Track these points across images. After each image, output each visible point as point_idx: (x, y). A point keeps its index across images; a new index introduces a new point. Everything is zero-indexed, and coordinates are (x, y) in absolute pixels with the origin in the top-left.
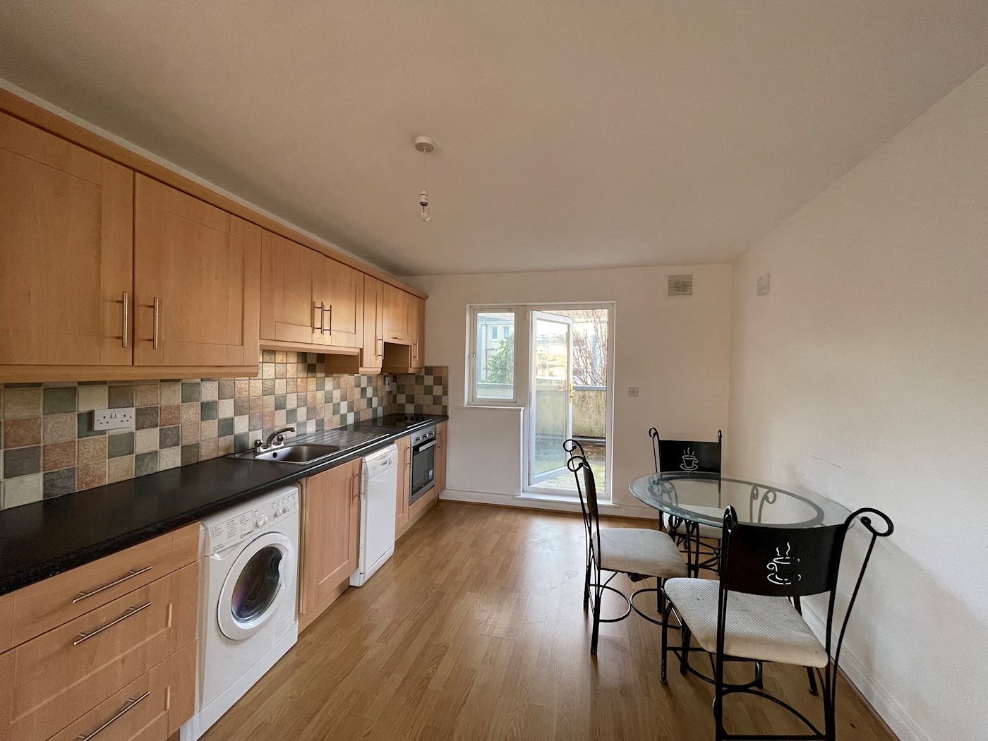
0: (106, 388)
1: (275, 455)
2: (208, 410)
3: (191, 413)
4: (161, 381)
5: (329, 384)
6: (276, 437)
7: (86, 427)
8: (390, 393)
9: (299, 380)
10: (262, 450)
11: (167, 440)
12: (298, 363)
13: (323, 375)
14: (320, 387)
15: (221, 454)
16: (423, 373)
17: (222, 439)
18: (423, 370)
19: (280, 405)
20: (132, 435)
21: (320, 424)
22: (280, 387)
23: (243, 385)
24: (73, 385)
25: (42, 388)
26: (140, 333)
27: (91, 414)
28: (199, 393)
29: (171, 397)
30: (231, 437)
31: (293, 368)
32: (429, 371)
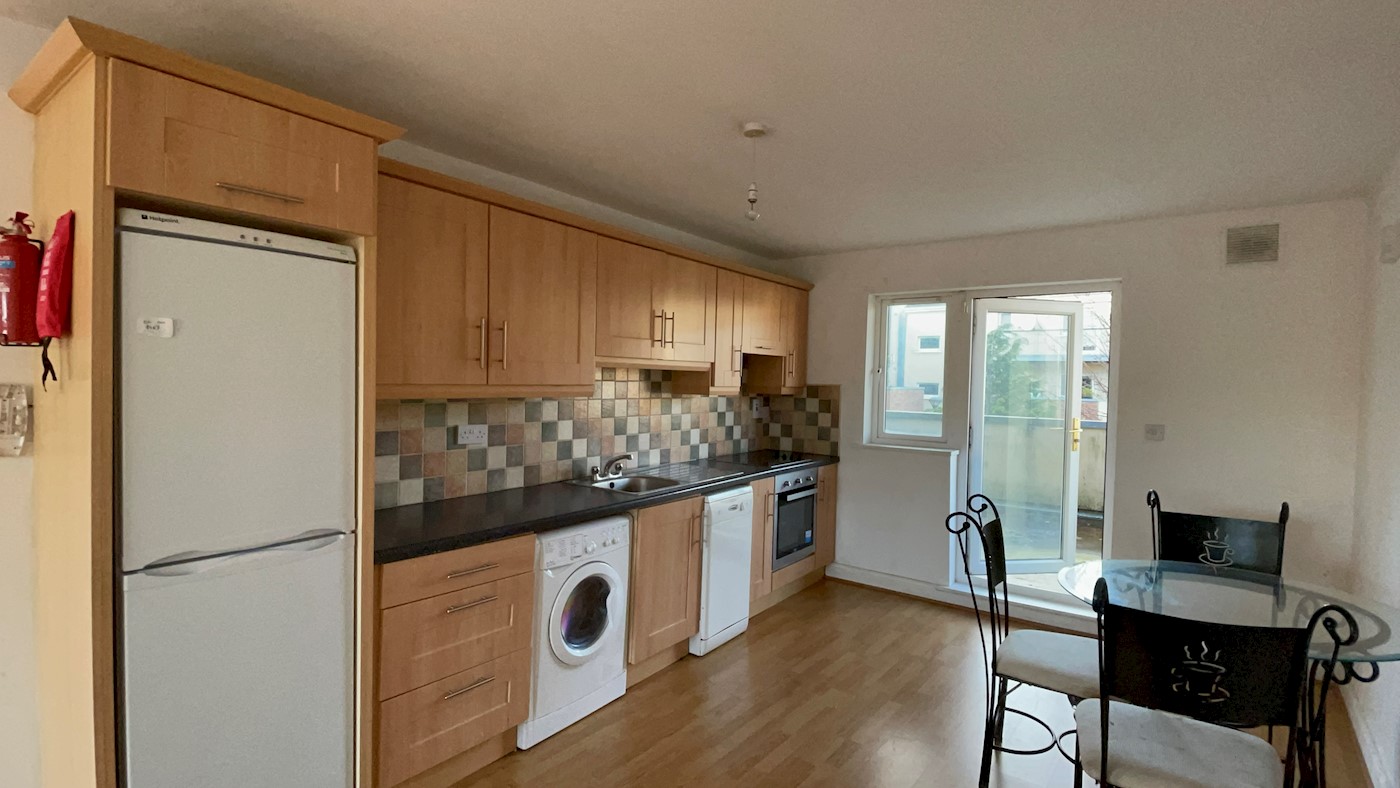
0: (465, 406)
1: (612, 485)
2: (549, 430)
3: (533, 433)
4: (509, 399)
5: (677, 406)
6: (612, 465)
7: (452, 440)
8: (759, 420)
9: (641, 401)
10: (599, 478)
11: (514, 459)
12: (640, 380)
13: (670, 396)
14: (666, 410)
15: (560, 478)
16: (805, 395)
17: (560, 462)
18: (805, 389)
19: (620, 429)
20: (484, 451)
21: (665, 455)
22: (620, 409)
23: (582, 406)
24: (442, 401)
25: (424, 404)
26: (494, 355)
27: (456, 429)
28: (541, 412)
29: (516, 415)
30: (568, 462)
31: (635, 388)
32: (814, 391)
